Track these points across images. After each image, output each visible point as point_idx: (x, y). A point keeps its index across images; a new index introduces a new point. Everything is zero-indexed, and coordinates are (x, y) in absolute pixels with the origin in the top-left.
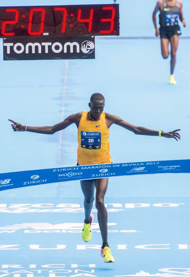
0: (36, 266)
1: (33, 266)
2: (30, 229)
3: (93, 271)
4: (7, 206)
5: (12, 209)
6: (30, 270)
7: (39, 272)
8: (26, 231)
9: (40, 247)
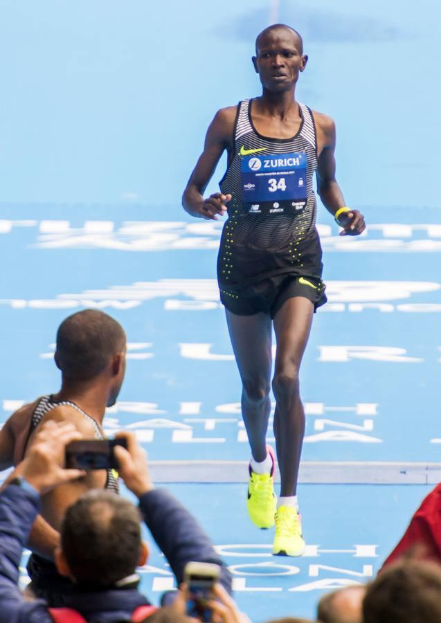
0: (201, 408)
1: (190, 408)
2: (181, 297)
3: (369, 425)
4: (116, 229)
5: (128, 239)
6: (180, 418)
7: (210, 424)
8: (172, 305)
9: (211, 351)
